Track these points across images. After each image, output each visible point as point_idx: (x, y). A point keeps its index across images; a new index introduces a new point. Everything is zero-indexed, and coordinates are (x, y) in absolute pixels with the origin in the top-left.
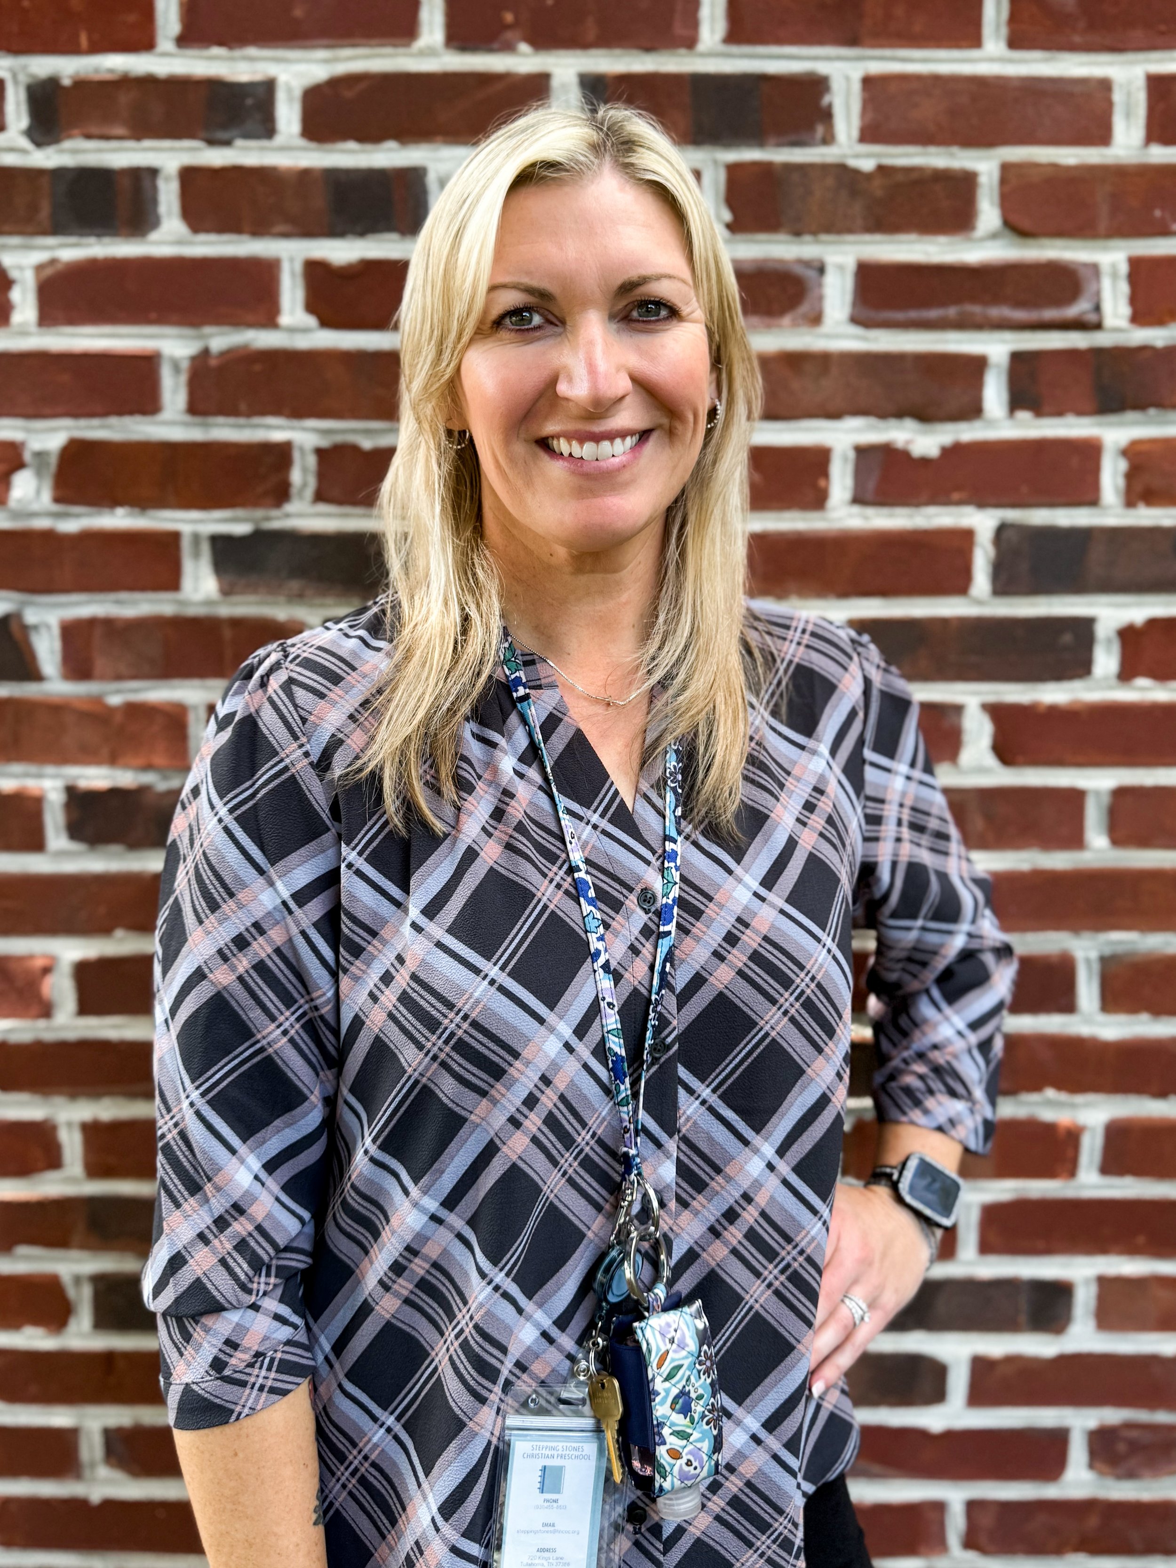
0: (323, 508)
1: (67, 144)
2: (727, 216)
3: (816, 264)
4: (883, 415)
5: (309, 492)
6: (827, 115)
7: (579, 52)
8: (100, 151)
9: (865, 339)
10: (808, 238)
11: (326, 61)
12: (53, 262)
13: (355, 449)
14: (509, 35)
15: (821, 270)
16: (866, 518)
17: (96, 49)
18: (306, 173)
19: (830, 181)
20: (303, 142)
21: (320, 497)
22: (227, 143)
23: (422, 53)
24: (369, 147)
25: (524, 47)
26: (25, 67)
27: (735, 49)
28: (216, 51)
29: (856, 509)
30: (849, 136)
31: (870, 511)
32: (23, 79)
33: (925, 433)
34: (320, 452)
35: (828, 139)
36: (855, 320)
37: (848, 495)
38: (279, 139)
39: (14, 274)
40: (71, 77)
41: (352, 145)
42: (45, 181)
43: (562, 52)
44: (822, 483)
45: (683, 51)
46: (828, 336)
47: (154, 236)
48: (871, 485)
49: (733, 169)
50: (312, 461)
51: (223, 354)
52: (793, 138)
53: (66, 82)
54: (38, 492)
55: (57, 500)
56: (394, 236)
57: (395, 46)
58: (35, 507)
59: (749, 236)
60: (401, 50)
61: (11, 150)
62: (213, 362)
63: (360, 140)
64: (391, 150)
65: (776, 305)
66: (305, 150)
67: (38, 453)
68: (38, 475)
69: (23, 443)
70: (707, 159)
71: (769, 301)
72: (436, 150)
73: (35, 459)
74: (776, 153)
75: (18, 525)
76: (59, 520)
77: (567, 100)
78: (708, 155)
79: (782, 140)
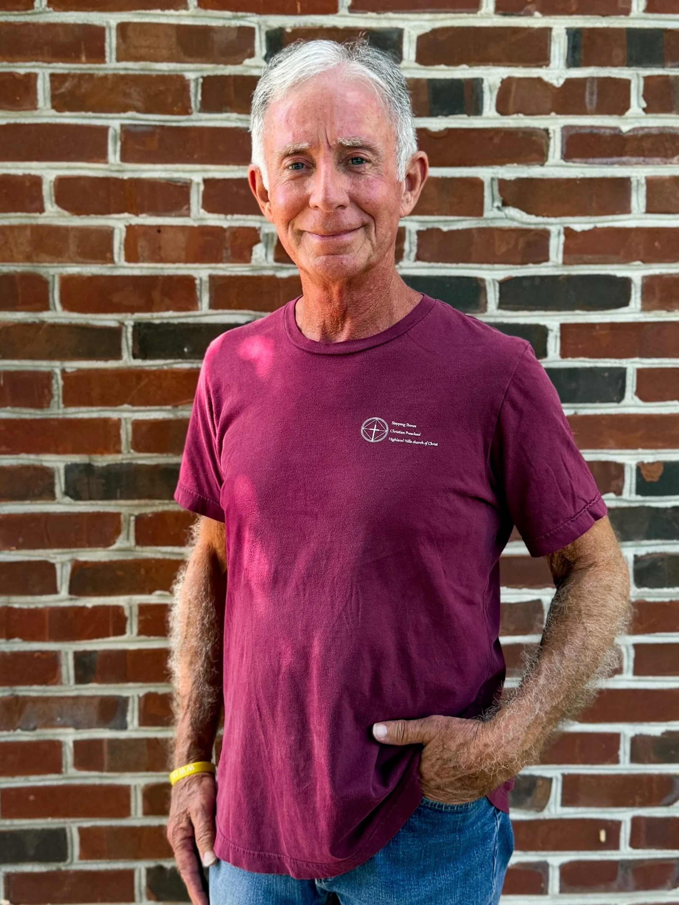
0: (420, 263)
2: (644, 105)
5: (413, 255)
7: (567, 17)
11: (429, 20)
13: (439, 230)
14: (529, 7)
17: (305, 12)
18: (417, 81)
20: (417, 65)
21: (418, 258)
23: (482, 17)
24: (452, 68)
25: (537, 14)
26: (265, 22)
27: (650, 16)
28: (370, 14)
32: (264, 29)
34: (420, 233)
38: (404, 63)
40: (291, 27)
41: (443, 67)
43: (558, 17)
45: (622, 16)
49: (647, 79)
50: (415, 238)
53: (289, 30)
54: (266, 255)
55: (276, 260)
56: (465, 116)
57: (468, 13)
58: (265, 264)
59: (655, 115)
60: (471, 15)
61: (256, 67)
63: (447, 64)
64: (464, 69)
65: (670, 152)
66: (417, 69)
67: (267, 235)
68: (266, 247)
69: (260, 228)
70: (633, 74)
71: (666, 150)
72: (488, 69)
73: (266, 238)
74: (671, 71)
75: (255, 274)
76: (278, 271)
77: (559, 43)
78: (634, 72)
79: (674, 64)
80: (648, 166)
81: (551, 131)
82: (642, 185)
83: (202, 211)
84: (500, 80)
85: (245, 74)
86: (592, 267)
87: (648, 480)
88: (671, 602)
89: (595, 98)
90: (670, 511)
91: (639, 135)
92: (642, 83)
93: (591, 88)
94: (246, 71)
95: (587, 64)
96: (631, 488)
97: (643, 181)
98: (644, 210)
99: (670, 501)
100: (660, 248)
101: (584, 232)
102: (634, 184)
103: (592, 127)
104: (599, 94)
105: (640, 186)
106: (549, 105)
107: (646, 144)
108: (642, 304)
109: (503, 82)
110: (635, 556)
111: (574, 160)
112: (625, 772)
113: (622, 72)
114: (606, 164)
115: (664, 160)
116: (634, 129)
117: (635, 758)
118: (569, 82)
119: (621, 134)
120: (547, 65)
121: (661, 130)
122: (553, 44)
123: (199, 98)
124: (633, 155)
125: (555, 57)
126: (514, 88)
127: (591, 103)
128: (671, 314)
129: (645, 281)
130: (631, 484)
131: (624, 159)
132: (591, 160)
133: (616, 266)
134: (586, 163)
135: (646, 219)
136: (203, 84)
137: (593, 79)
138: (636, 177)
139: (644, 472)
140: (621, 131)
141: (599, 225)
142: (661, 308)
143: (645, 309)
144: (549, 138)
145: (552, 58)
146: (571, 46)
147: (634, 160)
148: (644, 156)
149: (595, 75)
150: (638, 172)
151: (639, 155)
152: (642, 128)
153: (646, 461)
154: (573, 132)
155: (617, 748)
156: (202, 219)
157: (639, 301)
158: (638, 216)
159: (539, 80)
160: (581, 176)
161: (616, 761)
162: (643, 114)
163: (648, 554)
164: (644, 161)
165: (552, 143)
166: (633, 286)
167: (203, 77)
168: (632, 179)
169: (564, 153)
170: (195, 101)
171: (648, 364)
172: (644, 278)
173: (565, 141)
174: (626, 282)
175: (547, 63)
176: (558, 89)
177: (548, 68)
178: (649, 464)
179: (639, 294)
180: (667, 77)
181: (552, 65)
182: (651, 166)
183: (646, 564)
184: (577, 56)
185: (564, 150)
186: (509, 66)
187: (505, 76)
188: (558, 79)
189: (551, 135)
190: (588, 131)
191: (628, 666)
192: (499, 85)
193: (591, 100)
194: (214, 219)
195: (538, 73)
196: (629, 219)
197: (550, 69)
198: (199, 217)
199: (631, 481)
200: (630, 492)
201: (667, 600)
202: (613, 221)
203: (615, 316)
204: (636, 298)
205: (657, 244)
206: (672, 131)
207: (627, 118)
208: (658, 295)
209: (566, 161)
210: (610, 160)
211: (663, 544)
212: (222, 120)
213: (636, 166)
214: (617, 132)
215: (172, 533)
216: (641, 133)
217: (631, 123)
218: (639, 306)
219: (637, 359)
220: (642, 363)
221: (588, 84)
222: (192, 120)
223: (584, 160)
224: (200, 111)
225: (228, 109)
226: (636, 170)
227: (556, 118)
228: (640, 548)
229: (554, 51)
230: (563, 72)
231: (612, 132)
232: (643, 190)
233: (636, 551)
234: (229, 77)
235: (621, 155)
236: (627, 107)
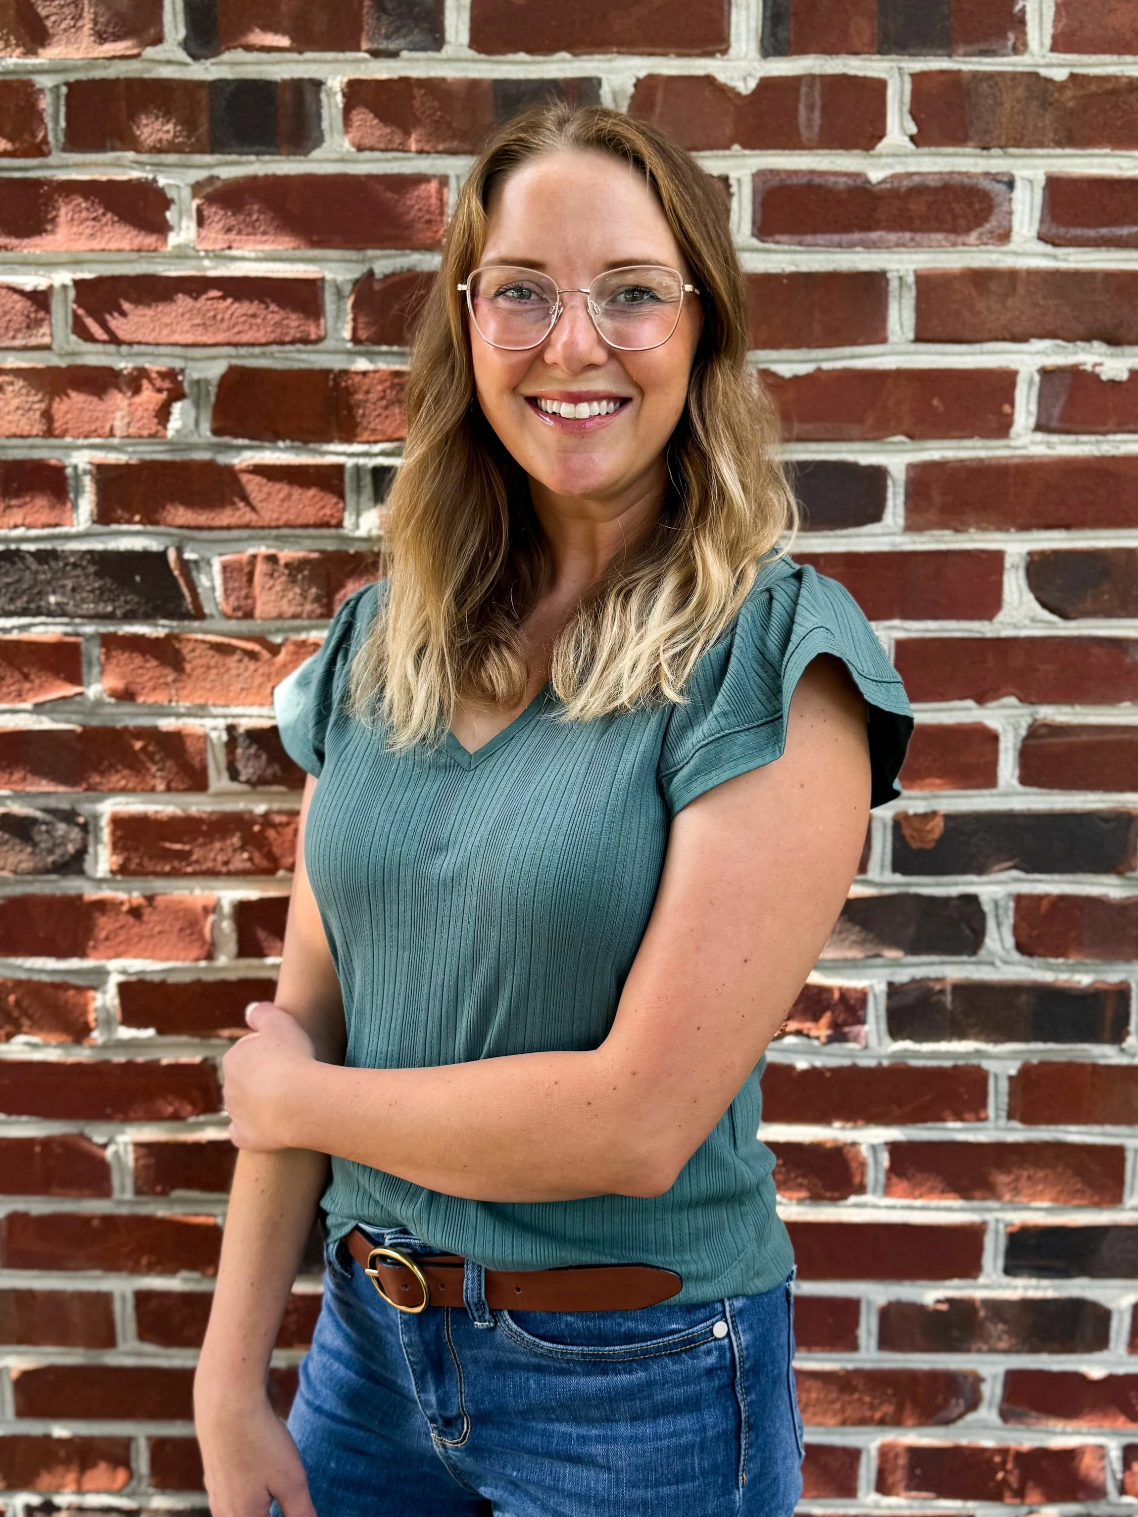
1: (227, 56)
2: (913, 129)
3: (1005, 179)
4: (1070, 339)
6: (1020, 22)
8: (259, 63)
9: (1055, 257)
10: (995, 151)
12: (212, 179)
15: (1010, 184)
16: (1049, 445)
18: (474, 84)
19: (1020, 92)
20: (472, 54)
22: (393, 55)
24: (538, 58)
29: (1039, 436)
30: (1042, 44)
31: (1055, 438)
33: (1112, 355)
35: (1020, 47)
36: (1042, 238)
37: (1032, 421)
38: (447, 51)
39: (171, 194)
41: (522, 56)
42: (203, 94)
44: (1007, 408)
46: (1016, 254)
47: (316, 154)
48: (1057, 411)
49: (918, 78)
51: (386, 277)
52: (983, 46)
54: (197, 422)
55: (216, 432)
58: (195, 439)
59: (933, 149)
61: (169, 62)
62: (377, 287)
63: (529, 51)
64: (563, 61)
65: (962, 222)
66: (474, 61)
67: (198, 382)
68: (197, 406)
69: (182, 371)
70: (892, 68)
71: (955, 217)
72: (610, 60)
73: (195, 389)
74: (965, 62)
75: (178, 457)
76: (220, 452)
77: (748, 8)
78: (894, 64)
79: (970, 49)
80: (918, 249)
81: (732, 181)
82: (909, 287)
83: (73, 338)
84: (634, 81)
85: (146, 76)
86: (813, 446)
87: (915, 845)
88: (955, 1067)
89: (817, 114)
90: (955, 903)
91: (903, 189)
92: (908, 87)
93: (809, 95)
94: (149, 71)
95: (799, 49)
96: (883, 860)
97: (911, 279)
98: (911, 335)
99: (956, 884)
100: (941, 409)
101: (796, 378)
102: (894, 284)
103: (812, 172)
104: (824, 108)
105: (904, 289)
106: (729, 131)
107: (917, 207)
108: (907, 518)
109: (639, 83)
110: (890, 985)
111: (778, 237)
112: (868, 1366)
113: (868, 64)
114: (840, 245)
115: (952, 237)
116: (894, 176)
117: (886, 1341)
118: (767, 85)
119: (868, 186)
120: (724, 52)
121: (947, 178)
122: (734, 11)
123: (63, 124)
124: (890, 229)
125: (738, 35)
126: (660, 96)
127: (810, 127)
128: (961, 537)
129: (912, 474)
130: (883, 853)
131: (874, 235)
132: (809, 238)
133: (857, 446)
134: (800, 244)
135: (917, 353)
136: (68, 97)
137: (812, 78)
138: (898, 271)
139: (907, 832)
140: (868, 181)
141: (826, 366)
142: (942, 525)
143: (912, 527)
144: (730, 195)
145: (733, 38)
146: (768, 14)
147: (892, 237)
148: (912, 230)
149: (817, 71)
150: (900, 262)
151: (902, 229)
152: (910, 175)
153: (911, 812)
154: (775, 182)
155: (856, 1323)
156: (73, 354)
157: (901, 510)
158: (902, 348)
159: (709, 80)
160: (790, 268)
161: (852, 1345)
162: (912, 146)
163: (914, 981)
164: (912, 239)
165: (734, 204)
166: (890, 483)
167: (67, 84)
168: (889, 275)
169: (758, 225)
170: (55, 130)
171: (917, 631)
172: (911, 467)
173: (759, 199)
174: (878, 474)
175: (724, 47)
176: (746, 97)
177: (725, 57)
178: (916, 815)
179: (901, 499)
180: (959, 72)
181: (732, 51)
182: (927, 249)
183: (909, 999)
184: (783, 34)
185: (759, 218)
186: (650, 54)
187: (642, 74)
188: (745, 79)
189: (734, 189)
190: (804, 180)
191: (876, 1180)
192: (631, 90)
193: (809, 120)
194: (97, 353)
195: (705, 67)
196: (883, 354)
197: (728, 60)
198: (68, 348)
199: (884, 846)
200: (882, 867)
201: (948, 1064)
202: (853, 357)
203: (856, 540)
204: (895, 506)
205: (935, 402)
206: (966, 180)
207: (880, 156)
208: (937, 498)
209: (763, 241)
210: (845, 238)
211: (942, 963)
212: (105, 165)
213: (896, 249)
214: (859, 182)
215: (41, 934)
216: (906, 183)
217: (889, 166)
218: (901, 521)
219: (896, 622)
220: (906, 630)
221: (804, 89)
222: (49, 167)
223: (797, 238)
224: (65, 149)
225: (118, 143)
226: (896, 257)
227: (744, 156)
228: (899, 970)
229: (738, 23)
230: (756, 64)
231: (850, 182)
232: (909, 300)
233: (892, 974)
234: (117, 81)
235: (868, 228)
236: (879, 134)
